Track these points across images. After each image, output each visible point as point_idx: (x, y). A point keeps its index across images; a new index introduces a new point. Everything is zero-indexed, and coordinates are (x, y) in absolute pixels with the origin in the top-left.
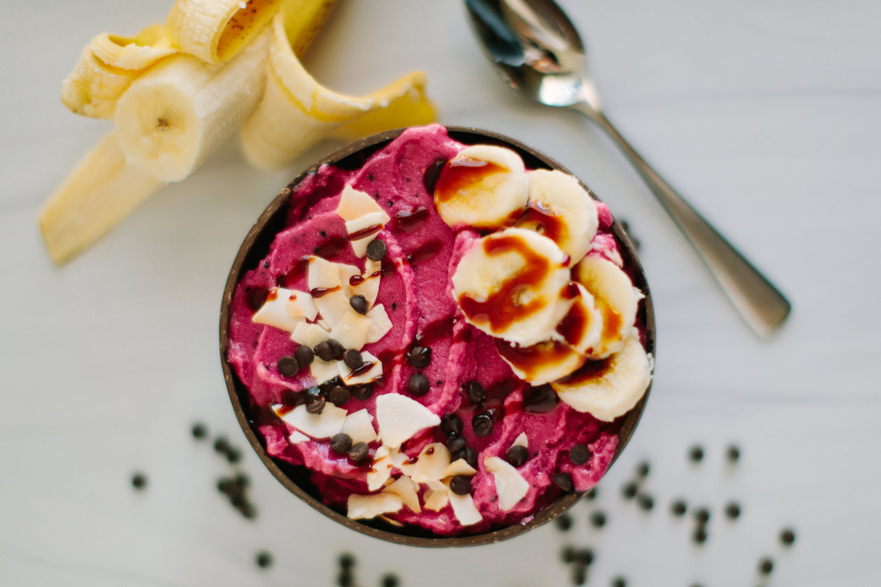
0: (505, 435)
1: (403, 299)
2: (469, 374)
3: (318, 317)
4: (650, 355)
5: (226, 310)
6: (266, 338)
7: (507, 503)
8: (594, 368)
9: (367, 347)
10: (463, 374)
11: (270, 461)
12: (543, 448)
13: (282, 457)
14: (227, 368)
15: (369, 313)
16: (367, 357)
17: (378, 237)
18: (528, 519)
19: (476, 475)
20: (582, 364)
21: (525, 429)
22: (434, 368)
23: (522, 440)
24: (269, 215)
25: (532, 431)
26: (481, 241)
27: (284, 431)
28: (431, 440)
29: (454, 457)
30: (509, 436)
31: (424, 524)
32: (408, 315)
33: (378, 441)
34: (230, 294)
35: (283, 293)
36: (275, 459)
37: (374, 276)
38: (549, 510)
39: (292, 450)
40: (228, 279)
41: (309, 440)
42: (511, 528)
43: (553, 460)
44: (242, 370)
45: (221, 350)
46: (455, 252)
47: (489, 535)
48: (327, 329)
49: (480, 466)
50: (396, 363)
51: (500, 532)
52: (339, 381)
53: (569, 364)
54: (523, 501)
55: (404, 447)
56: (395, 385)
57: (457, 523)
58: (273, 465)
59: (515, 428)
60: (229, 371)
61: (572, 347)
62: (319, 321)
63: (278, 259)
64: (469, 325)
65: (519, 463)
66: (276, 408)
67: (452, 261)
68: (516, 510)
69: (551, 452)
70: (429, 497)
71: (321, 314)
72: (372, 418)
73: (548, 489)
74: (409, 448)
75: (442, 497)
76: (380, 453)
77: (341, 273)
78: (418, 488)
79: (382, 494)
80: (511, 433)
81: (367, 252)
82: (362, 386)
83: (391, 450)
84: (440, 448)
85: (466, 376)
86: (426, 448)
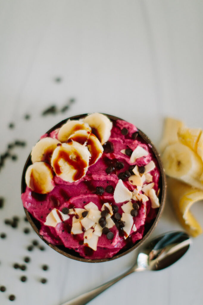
0: (122, 157)
1: (81, 200)
2: (103, 173)
3: (92, 228)
4: (88, 114)
5: (94, 261)
6: (101, 245)
7: (146, 153)
8: (95, 131)
9: (100, 209)
10: (103, 175)
11: (144, 237)
12: (125, 144)
13: (142, 234)
14: (114, 257)
15: (88, 210)
16: (103, 209)
17: (61, 211)
18: (150, 145)
19: (137, 165)
20: (94, 135)
21: (119, 151)
22: (103, 185)
23: (123, 151)
24: (59, 250)
25: (119, 149)
26: (57, 175)
27: (133, 234)
28: (128, 182)
29: (133, 174)
30: (122, 156)
31: (158, 180)
32: (86, 196)
33: (131, 201)
34: (88, 260)
35: (85, 241)
36: (143, 236)
37: (74, 211)
38: (145, 139)
39: (139, 230)
40: (83, 261)
41: (134, 225)
42: (153, 151)
43: (128, 140)
44: (114, 253)
45: (108, 261)
46: (62, 183)
47: (157, 158)
48: (95, 224)
49: (134, 164)
50: (103, 198)
51: (155, 154)
52: (113, 217)
53: (94, 139)
54: (144, 148)
55: (132, 191)
56: (111, 197)
57: (155, 169)
58: (146, 236)
59: (119, 154)
60: (115, 257)
61: (88, 138)
62: (93, 227)
63: (74, 245)
64: (86, 175)
65: (131, 151)
66: (125, 238)
67: (66, 184)
68: (147, 150)
69: (126, 141)
70: (148, 181)
71: (91, 227)
72: (124, 204)
73: (139, 140)
74: (132, 189)
75: (147, 176)
76: (135, 199)
77: (75, 222)
78: (146, 185)
79: (150, 197)
80: (121, 155)
81: (67, 214)
82: (113, 209)
83: (133, 195)
84: (131, 179)
85: (104, 173)
86: (131, 183)
